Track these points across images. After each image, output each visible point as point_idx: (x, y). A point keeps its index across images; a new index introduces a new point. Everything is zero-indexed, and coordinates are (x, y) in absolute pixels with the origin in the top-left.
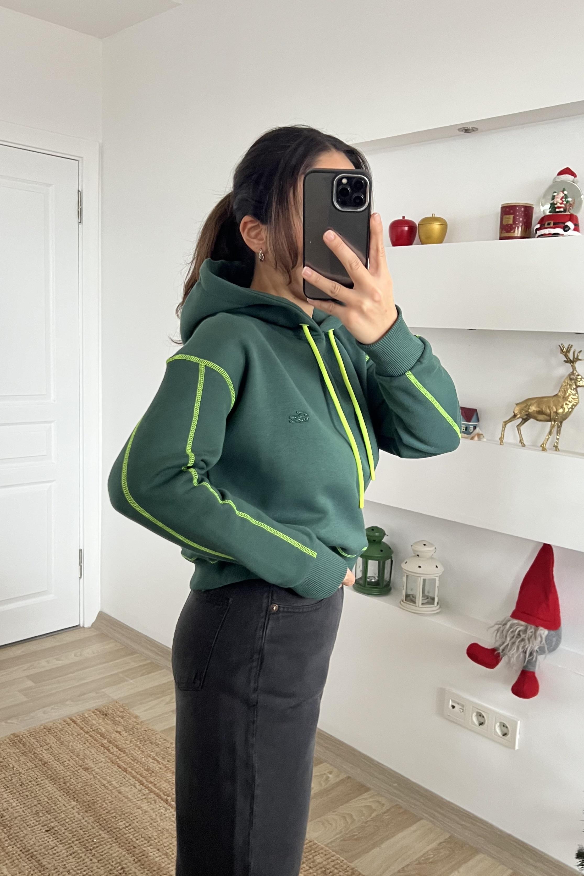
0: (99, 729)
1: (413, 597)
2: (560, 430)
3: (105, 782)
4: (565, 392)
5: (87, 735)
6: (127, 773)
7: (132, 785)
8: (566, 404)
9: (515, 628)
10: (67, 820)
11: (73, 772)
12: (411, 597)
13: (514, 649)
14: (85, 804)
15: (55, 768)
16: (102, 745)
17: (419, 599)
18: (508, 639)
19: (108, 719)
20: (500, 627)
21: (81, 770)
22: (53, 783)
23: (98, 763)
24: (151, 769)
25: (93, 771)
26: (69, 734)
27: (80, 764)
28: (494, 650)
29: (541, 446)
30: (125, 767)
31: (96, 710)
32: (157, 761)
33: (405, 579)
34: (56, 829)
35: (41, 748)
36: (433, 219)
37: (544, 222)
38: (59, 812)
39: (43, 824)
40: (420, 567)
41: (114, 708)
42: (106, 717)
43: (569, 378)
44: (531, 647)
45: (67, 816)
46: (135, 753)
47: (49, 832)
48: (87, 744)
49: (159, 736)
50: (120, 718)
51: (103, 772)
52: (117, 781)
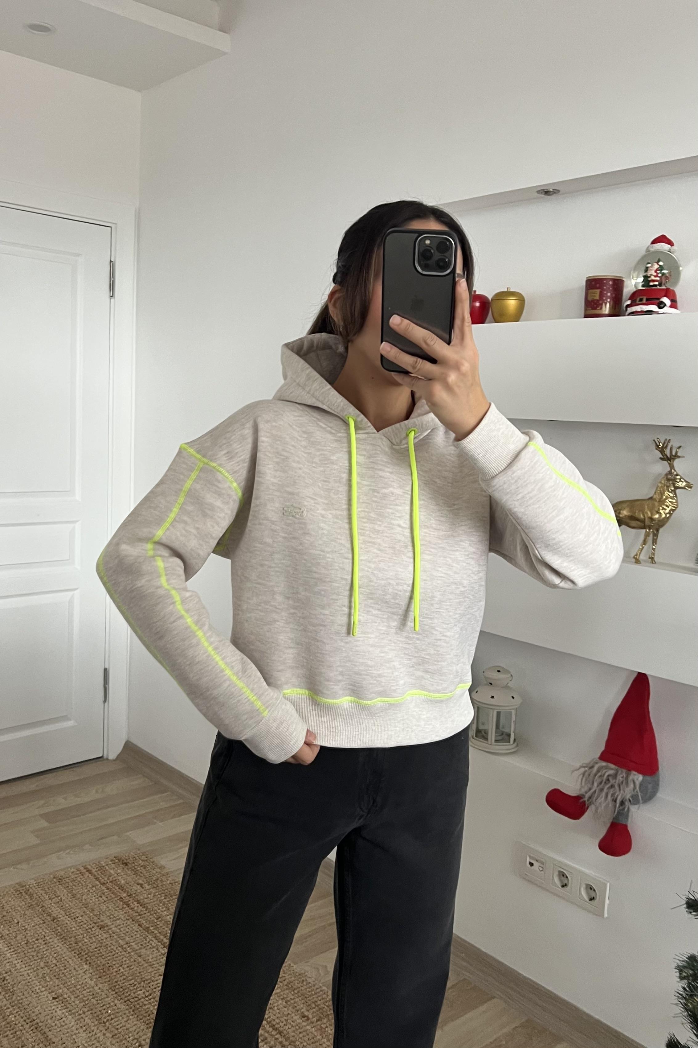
0: (117, 881)
1: (485, 733)
2: (656, 539)
3: (123, 943)
4: (662, 494)
5: (103, 888)
6: (148, 933)
7: (153, 947)
8: (663, 509)
9: (604, 771)
10: (78, 987)
11: (87, 929)
12: (481, 732)
13: (602, 797)
14: (98, 969)
15: (66, 925)
16: (121, 899)
17: (492, 736)
18: (596, 784)
19: (128, 869)
20: (586, 771)
21: (96, 928)
22: (63, 943)
23: (116, 920)
25: (109, 929)
26: (82, 885)
27: (95, 921)
28: (578, 798)
29: (634, 557)
30: (147, 925)
31: (115, 857)
34: (65, 996)
35: (50, 901)
36: (509, 294)
37: (636, 297)
38: (68, 976)
39: (50, 991)
40: (491, 697)
41: (136, 856)
42: (126, 867)
43: (665, 478)
44: (622, 795)
45: (78, 982)
46: (159, 909)
47: (57, 1000)
48: (104, 898)
50: (142, 868)
51: (121, 931)
52: (136, 942)
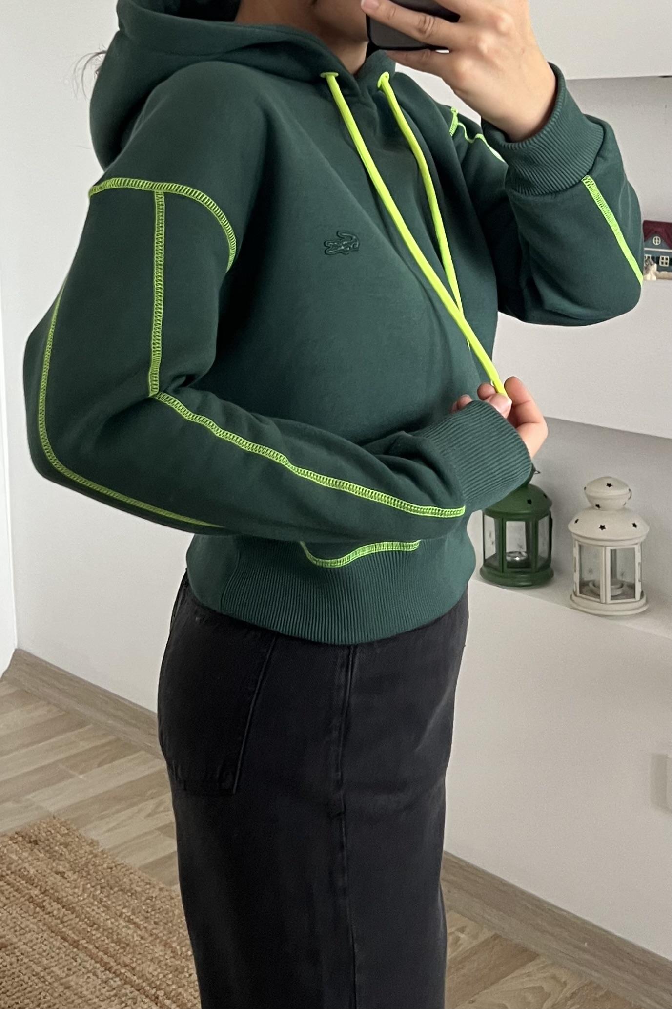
0: (23, 870)
1: (594, 585)
3: (38, 969)
6: (78, 950)
7: (89, 972)
12: (591, 585)
16: (31, 899)
17: (606, 589)
19: (39, 851)
23: (24, 934)
24: (124, 939)
25: (15, 948)
30: (76, 938)
31: (16, 833)
32: (135, 923)
33: (576, 551)
40: (602, 527)
41: (49, 829)
42: (37, 847)
46: (93, 910)
49: (136, 877)
50: (62, 847)
51: (34, 950)
52: (61, 966)
